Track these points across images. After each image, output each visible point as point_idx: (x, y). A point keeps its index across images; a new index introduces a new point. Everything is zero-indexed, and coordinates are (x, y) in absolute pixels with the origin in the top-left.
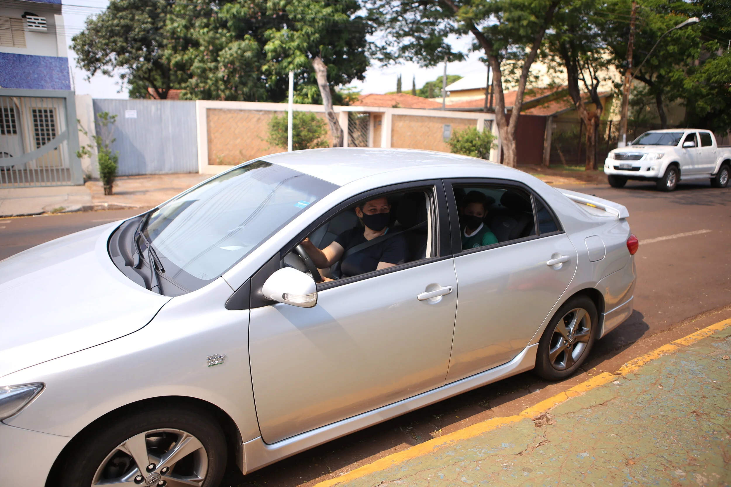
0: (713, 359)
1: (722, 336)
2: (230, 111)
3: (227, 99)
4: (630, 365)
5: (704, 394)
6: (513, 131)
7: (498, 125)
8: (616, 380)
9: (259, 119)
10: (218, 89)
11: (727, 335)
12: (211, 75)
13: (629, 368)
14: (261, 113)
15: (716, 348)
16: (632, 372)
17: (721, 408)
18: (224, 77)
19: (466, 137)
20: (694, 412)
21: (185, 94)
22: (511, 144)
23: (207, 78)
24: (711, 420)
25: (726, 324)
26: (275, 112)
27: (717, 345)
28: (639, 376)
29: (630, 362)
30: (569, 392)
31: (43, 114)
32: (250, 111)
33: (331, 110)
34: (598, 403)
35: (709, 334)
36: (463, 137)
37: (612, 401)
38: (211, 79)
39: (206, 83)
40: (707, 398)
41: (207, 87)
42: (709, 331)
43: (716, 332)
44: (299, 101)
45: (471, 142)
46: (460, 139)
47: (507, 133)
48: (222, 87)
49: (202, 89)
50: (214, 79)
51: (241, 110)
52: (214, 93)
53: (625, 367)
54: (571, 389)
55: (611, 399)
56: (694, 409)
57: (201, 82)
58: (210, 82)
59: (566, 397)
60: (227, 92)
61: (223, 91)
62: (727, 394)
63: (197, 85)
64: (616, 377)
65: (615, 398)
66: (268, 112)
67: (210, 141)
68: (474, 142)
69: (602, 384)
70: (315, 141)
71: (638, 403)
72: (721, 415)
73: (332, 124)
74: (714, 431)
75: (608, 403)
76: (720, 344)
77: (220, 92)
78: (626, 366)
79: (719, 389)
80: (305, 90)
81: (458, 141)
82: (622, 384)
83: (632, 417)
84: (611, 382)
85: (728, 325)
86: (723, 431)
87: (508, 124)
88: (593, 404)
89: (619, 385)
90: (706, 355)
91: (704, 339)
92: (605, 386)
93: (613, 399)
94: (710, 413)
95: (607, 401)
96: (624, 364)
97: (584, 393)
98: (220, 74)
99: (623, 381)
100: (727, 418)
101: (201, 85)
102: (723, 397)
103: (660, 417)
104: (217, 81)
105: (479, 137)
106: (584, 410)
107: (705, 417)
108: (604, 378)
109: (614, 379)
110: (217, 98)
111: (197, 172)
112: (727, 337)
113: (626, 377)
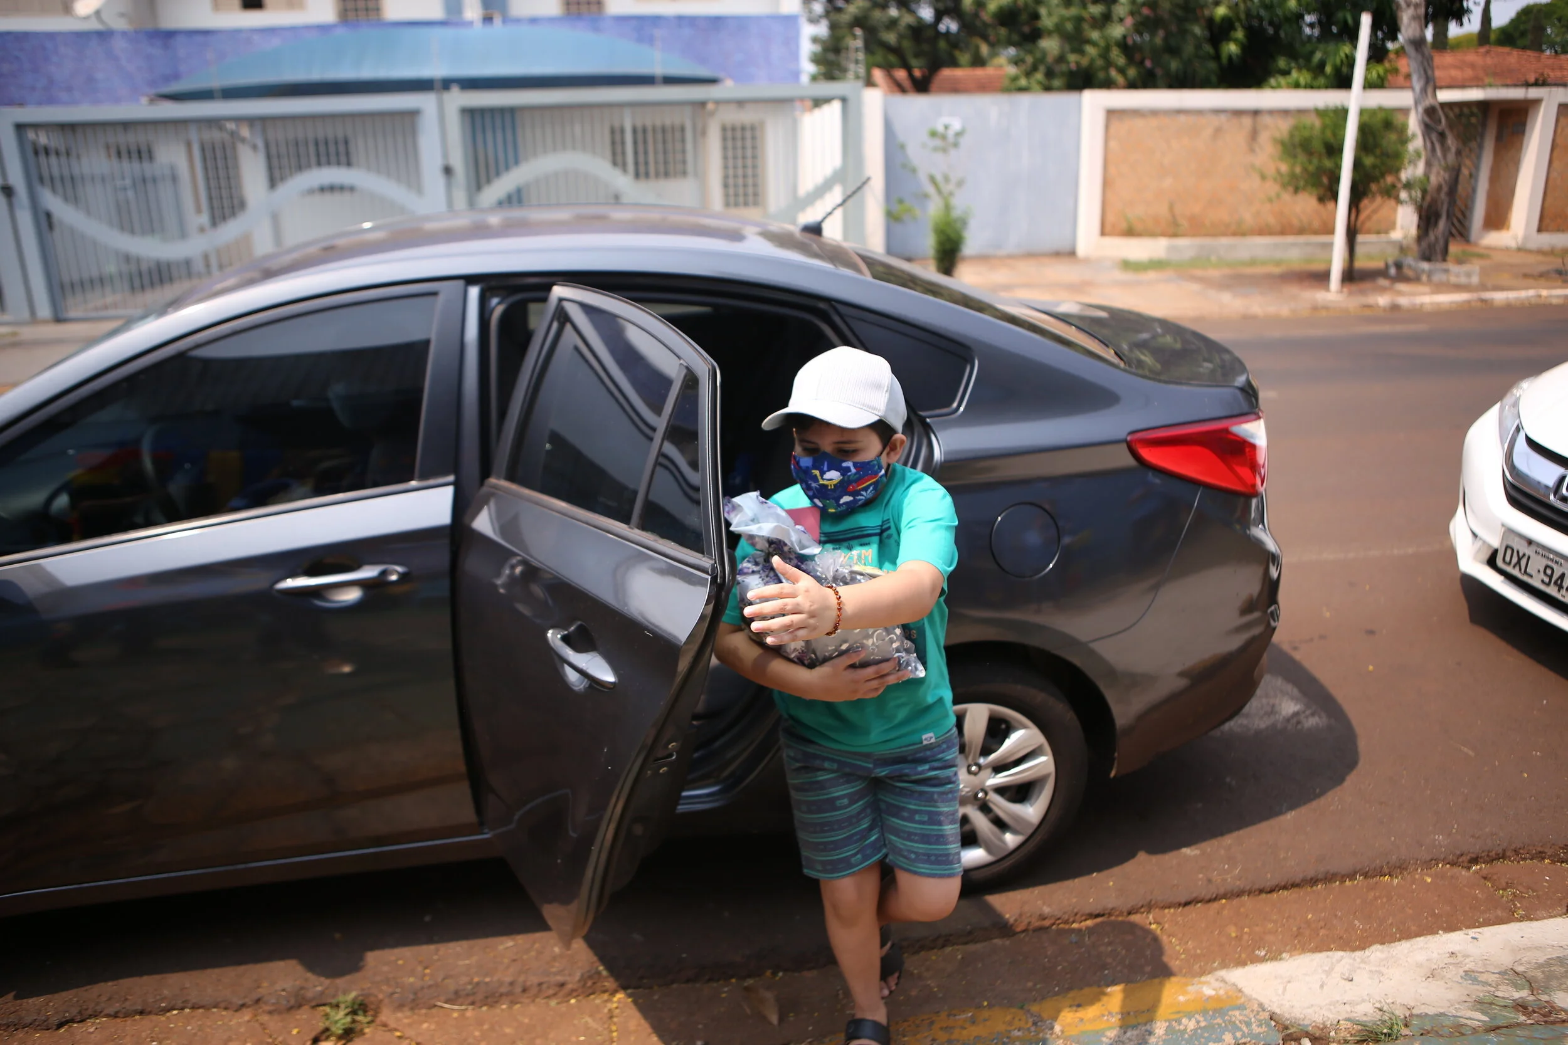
2: (1155, 113)
3: (1132, 85)
9: (1218, 131)
10: (1109, 64)
12: (1095, 35)
14: (1223, 117)
18: (1125, 37)
21: (1015, 79)
23: (1089, 41)
26: (1256, 113)
31: (739, 134)
32: (1199, 112)
33: (1429, 101)
38: (1094, 44)
39: (1081, 52)
41: (1085, 62)
44: (1302, 81)
48: (1121, 61)
49: (1073, 66)
50: (1102, 43)
51: (1179, 112)
52: (1101, 75)
57: (1075, 50)
58: (1091, 50)
60: (1132, 72)
61: (1122, 71)
63: (1061, 59)
66: (1238, 113)
67: (1106, 183)
70: (1389, 179)
73: (1434, 136)
77: (1113, 73)
80: (1318, 56)
98: (1117, 31)
101: (1072, 58)
104: (1107, 48)
110: (1108, 84)
111: (1072, 253)
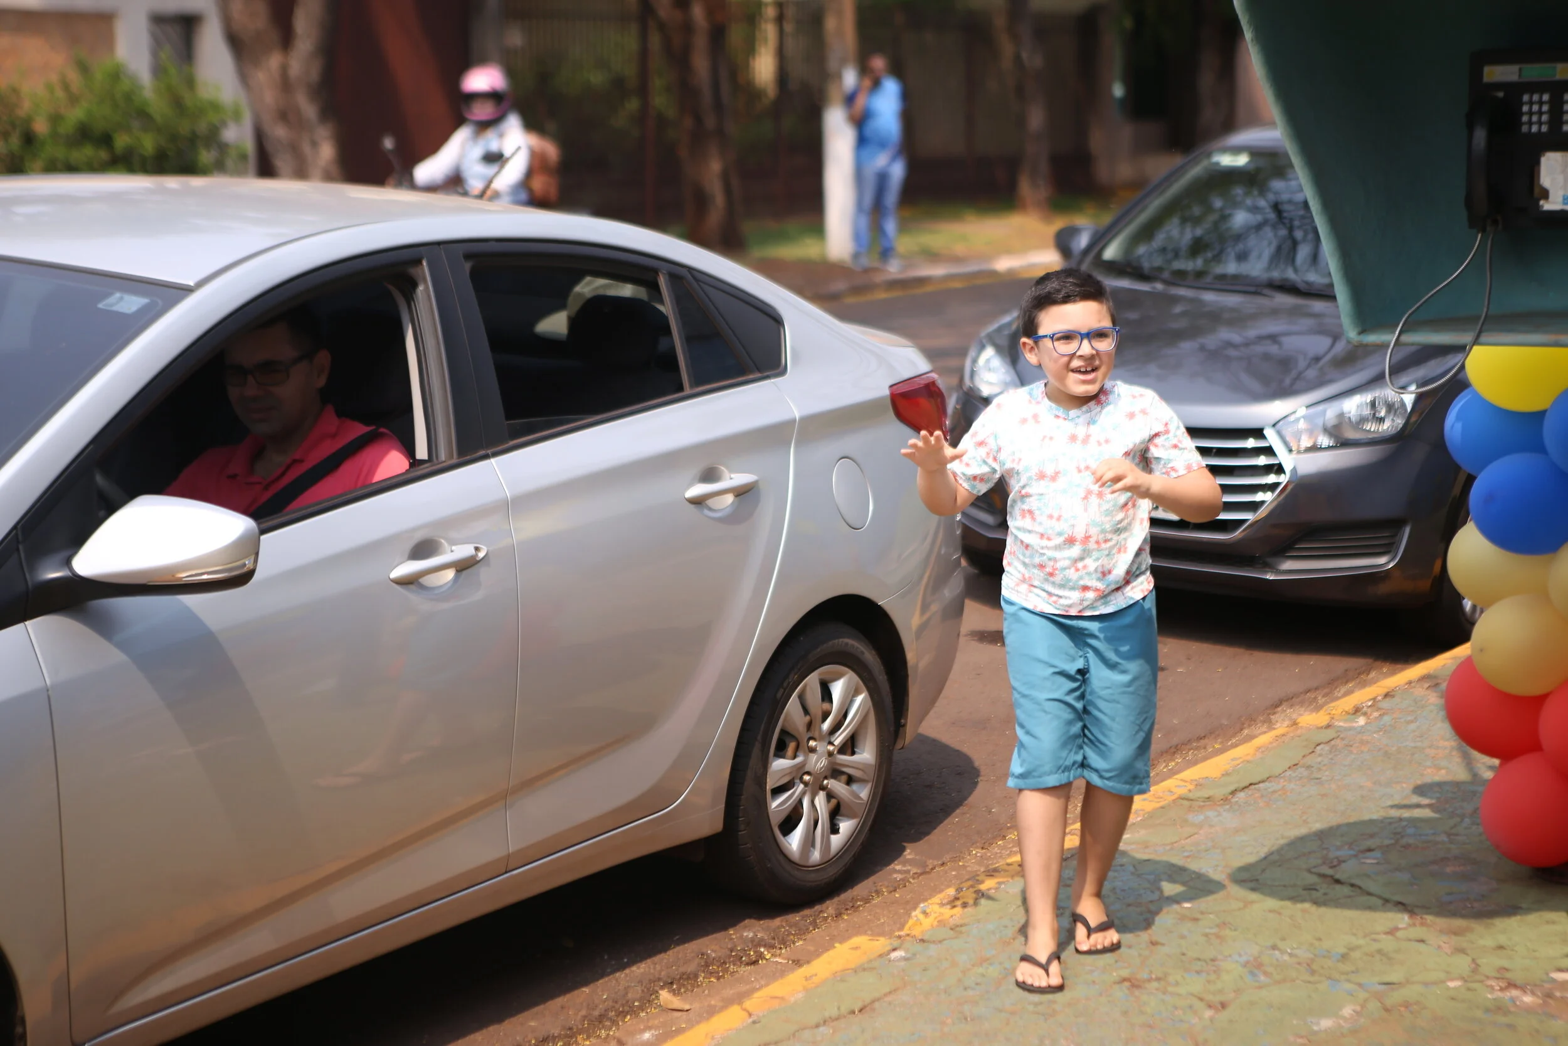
0: (1186, 854)
1: (1219, 792)
4: (936, 908)
5: (1154, 939)
6: (315, 74)
7: (236, 42)
8: (894, 950)
11: (1232, 788)
13: (933, 916)
15: (1200, 826)
16: (941, 923)
17: (1199, 959)
19: (76, 115)
20: (1124, 980)
22: (314, 144)
24: (1170, 989)
25: (1232, 760)
27: (1202, 817)
28: (963, 929)
29: (937, 899)
30: (748, 1004)
34: (844, 1010)
35: (1182, 791)
36: (56, 119)
37: (887, 999)
40: (1163, 945)
42: (1183, 784)
43: (1199, 785)
45: (105, 140)
46: (41, 127)
47: (285, 85)
53: (921, 917)
54: (757, 995)
55: (886, 995)
56: (1125, 973)
59: (745, 1014)
62: (1218, 926)
64: (896, 943)
65: (895, 990)
68: (121, 141)
69: (853, 966)
71: (965, 989)
72: (1198, 972)
74: (1176, 1008)
75: (877, 1005)
76: (1211, 814)
78: (925, 913)
79: (1196, 920)
81: (29, 139)
82: (914, 955)
83: (949, 1021)
84: (881, 956)
85: (1238, 762)
86: (1198, 1005)
87: (286, 38)
88: (834, 1012)
89: (906, 959)
90: (1168, 848)
91: (1162, 808)
92: (864, 970)
93: (890, 993)
94: (1166, 975)
95: (873, 1002)
96: (915, 908)
97: (800, 995)
99: (919, 947)
100: (1213, 977)
102: (1206, 935)
103: (1031, 1008)
105: (143, 115)
106: (807, 1035)
107: (1155, 984)
108: (856, 948)
109: (889, 948)
112: (1233, 793)
113: (926, 938)
